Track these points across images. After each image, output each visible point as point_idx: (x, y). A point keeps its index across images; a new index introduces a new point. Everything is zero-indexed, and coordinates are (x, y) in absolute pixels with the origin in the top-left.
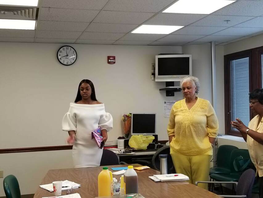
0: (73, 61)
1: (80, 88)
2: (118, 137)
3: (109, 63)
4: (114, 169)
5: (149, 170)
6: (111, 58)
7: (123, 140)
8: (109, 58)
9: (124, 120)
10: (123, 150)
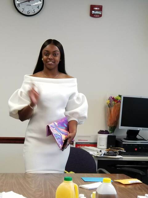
0: (37, 10)
1: (43, 52)
2: (99, 131)
3: (92, 15)
4: (86, 179)
5: (140, 186)
6: (96, 9)
7: (105, 136)
8: (92, 7)
9: (110, 105)
10: (104, 151)
